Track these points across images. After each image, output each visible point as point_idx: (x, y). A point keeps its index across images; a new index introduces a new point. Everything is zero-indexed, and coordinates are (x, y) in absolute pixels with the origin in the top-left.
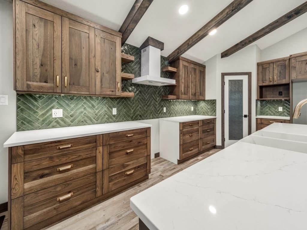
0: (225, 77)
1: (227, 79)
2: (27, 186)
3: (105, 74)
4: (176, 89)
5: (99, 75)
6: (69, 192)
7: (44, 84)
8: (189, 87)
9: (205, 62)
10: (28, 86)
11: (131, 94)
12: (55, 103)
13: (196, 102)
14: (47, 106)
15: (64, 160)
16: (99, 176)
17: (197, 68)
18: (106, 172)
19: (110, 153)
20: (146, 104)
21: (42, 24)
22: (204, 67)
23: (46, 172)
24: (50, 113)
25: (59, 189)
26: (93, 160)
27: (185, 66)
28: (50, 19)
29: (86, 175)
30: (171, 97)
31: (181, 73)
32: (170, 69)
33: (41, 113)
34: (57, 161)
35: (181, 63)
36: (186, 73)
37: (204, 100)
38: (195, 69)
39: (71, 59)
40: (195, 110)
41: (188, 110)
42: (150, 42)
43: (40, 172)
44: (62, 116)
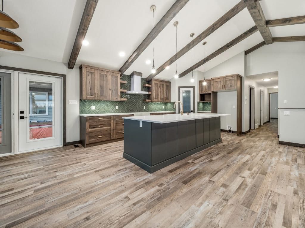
0: (181, 89)
1: (182, 90)
2: (90, 130)
3: (113, 91)
4: (151, 96)
5: (111, 91)
6: (102, 135)
7: (91, 96)
8: (159, 95)
9: (170, 80)
10: (87, 97)
11: (125, 99)
12: (92, 104)
13: (166, 103)
14: (90, 104)
15: (100, 123)
16: (112, 131)
17: (164, 84)
18: (115, 131)
19: (116, 124)
20: (134, 104)
21: (91, 74)
22: (170, 83)
23: (95, 126)
24: (90, 108)
25: (99, 133)
26: (110, 125)
27: (156, 84)
28: (93, 71)
29: (107, 130)
30: (147, 100)
31: (153, 88)
32: (147, 85)
33: (87, 107)
34: (98, 123)
35: (153, 82)
36: (157, 88)
37: (170, 102)
38: (163, 85)
39: (100, 86)
40: (165, 108)
41: (160, 108)
42: (135, 73)
43: (93, 126)
44: (95, 109)
